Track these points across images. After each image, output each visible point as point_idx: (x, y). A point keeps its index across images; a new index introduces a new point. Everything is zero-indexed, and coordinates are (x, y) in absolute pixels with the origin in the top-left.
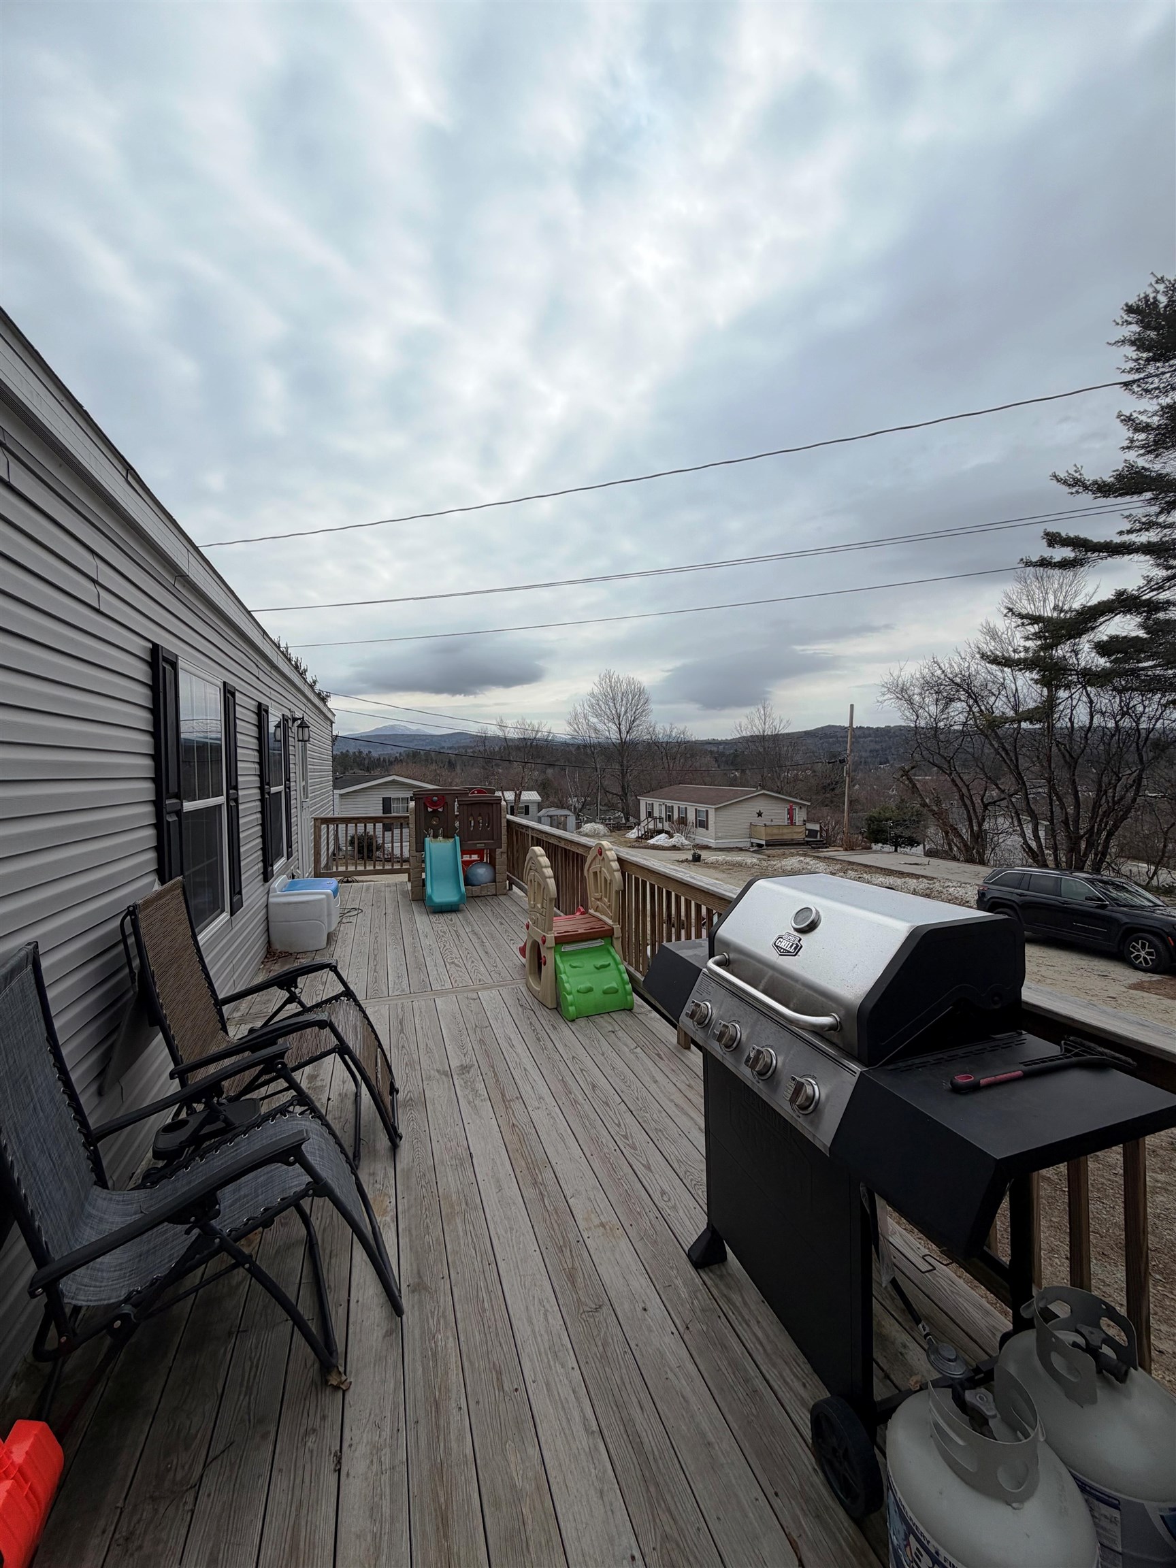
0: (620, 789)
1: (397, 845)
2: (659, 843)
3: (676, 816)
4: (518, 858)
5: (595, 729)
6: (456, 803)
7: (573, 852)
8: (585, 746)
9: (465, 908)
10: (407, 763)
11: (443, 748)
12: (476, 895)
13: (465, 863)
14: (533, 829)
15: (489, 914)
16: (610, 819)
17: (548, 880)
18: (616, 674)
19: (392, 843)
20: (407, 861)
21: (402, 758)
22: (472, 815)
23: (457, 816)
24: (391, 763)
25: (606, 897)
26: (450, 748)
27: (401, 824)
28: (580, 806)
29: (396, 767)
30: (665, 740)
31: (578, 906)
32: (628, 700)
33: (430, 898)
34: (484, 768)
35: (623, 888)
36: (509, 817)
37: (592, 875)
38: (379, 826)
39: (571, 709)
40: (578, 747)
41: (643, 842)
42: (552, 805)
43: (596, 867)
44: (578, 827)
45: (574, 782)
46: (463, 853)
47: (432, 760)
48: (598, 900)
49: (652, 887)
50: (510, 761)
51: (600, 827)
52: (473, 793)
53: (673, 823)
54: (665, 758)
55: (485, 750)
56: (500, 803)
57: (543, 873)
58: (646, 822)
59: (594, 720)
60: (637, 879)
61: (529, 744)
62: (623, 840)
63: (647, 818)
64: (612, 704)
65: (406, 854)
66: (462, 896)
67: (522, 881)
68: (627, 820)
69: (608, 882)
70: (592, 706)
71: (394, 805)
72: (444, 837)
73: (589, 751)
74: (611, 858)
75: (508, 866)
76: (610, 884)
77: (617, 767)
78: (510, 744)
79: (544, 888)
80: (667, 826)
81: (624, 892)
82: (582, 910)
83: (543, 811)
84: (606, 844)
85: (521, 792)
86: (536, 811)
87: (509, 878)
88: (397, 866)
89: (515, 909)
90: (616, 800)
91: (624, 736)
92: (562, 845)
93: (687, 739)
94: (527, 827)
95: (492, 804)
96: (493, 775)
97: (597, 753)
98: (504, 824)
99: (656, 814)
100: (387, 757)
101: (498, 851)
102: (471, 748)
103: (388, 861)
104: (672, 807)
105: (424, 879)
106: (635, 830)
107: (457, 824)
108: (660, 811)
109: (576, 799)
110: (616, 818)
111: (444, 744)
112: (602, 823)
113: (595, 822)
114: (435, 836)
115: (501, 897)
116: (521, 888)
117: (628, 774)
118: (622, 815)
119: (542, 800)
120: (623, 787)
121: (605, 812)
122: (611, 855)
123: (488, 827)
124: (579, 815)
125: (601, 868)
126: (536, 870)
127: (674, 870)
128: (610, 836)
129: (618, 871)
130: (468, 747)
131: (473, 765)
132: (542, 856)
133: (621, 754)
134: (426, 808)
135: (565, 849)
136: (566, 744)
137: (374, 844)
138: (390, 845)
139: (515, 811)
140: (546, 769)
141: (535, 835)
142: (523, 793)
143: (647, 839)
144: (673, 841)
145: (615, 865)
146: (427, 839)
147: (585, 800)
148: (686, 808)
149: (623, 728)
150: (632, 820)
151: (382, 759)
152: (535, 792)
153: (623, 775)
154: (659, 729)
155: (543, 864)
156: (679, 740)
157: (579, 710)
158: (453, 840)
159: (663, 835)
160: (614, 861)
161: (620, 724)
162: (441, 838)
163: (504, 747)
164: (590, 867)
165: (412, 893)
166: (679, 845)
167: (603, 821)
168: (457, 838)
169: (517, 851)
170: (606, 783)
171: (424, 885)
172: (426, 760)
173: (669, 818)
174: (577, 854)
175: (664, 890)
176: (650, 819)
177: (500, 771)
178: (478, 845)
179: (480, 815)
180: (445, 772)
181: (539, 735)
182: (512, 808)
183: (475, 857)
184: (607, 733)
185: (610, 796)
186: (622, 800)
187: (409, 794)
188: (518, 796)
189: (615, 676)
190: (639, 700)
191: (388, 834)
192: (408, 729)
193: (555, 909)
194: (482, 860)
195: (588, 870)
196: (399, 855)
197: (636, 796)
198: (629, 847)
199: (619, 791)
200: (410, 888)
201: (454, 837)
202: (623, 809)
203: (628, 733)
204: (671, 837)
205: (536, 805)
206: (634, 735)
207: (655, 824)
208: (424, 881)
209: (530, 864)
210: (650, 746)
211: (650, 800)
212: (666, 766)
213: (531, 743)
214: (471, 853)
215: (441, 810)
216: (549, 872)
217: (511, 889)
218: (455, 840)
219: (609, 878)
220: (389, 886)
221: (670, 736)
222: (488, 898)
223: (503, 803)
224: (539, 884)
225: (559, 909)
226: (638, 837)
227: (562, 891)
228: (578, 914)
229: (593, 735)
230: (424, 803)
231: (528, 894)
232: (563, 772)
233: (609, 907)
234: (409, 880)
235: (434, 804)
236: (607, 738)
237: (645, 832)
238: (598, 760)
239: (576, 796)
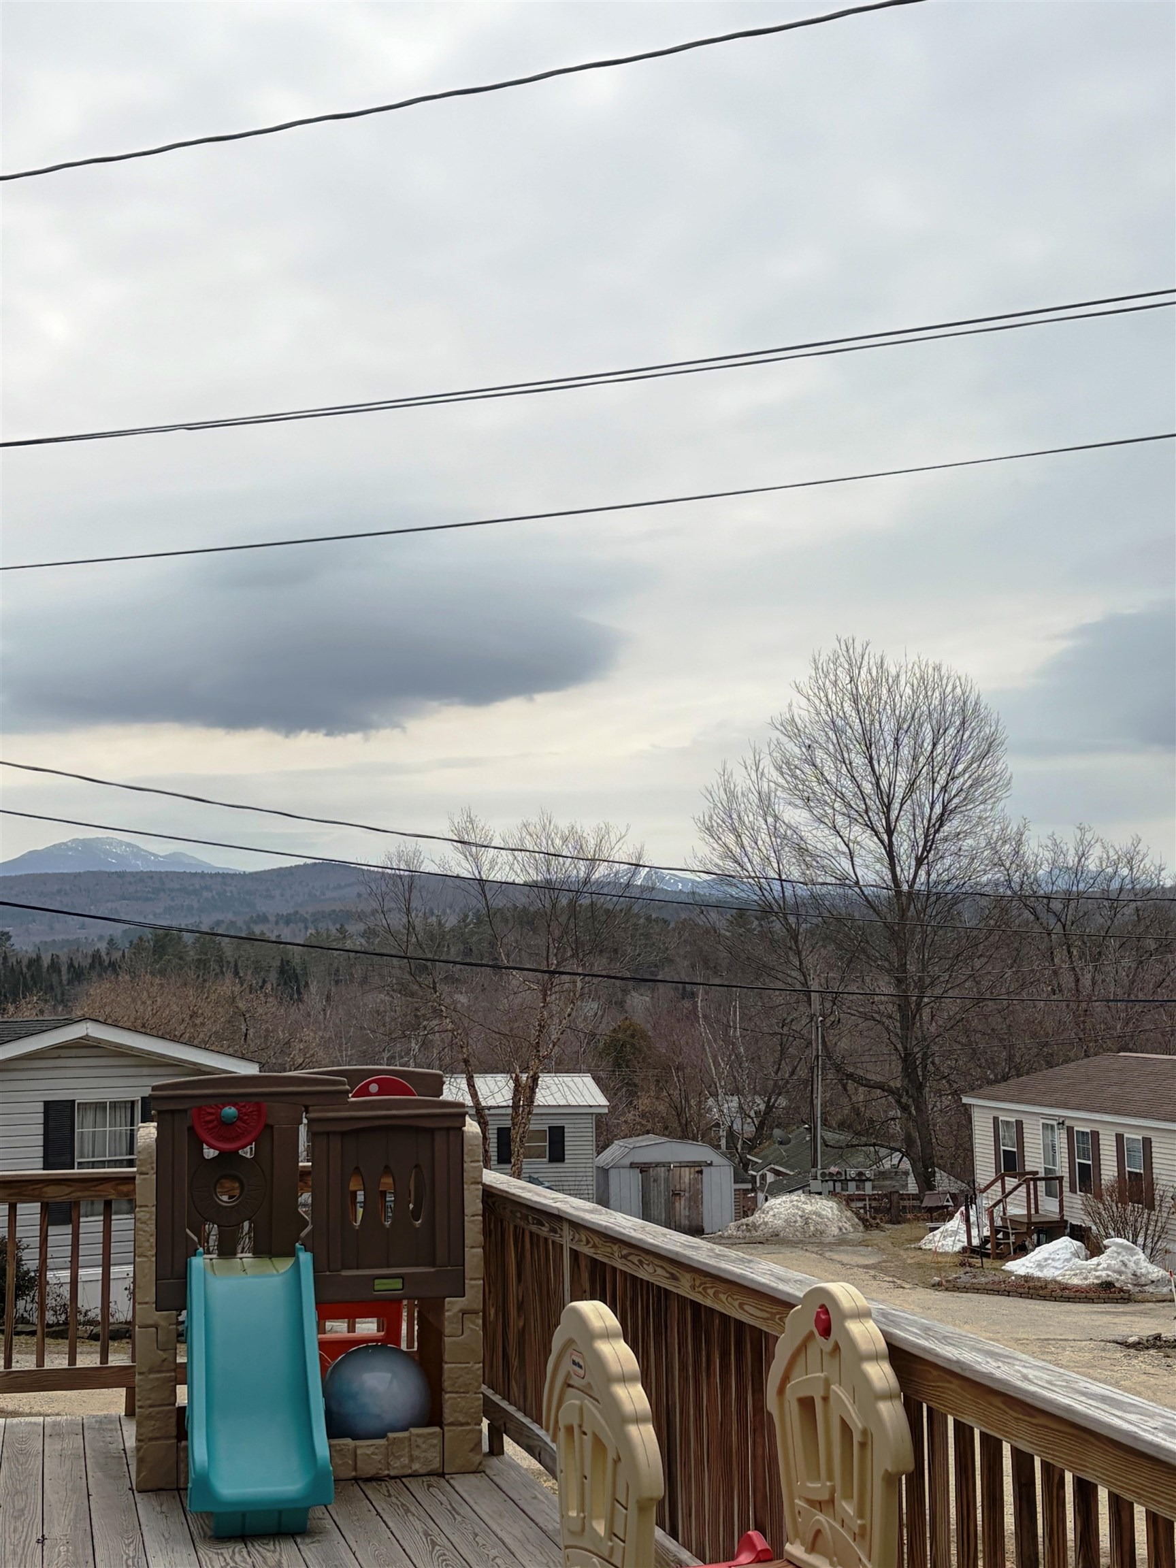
0: (897, 1067)
1: (90, 1273)
2: (1048, 1273)
3: (1109, 1171)
4: (522, 1333)
5: (802, 851)
6: (303, 1130)
7: (725, 1318)
8: (767, 910)
9: (329, 1524)
10: (134, 975)
11: (263, 919)
12: (370, 1471)
13: (330, 1348)
14: (577, 1226)
15: (415, 1543)
16: (861, 1179)
17: (633, 1430)
18: (874, 653)
19: (74, 1267)
20: (123, 1333)
21: (117, 955)
22: (357, 1170)
23: (305, 1173)
24: (77, 974)
25: (848, 1496)
26: (288, 920)
27: (108, 1204)
28: (750, 1130)
29: (97, 990)
30: (1062, 884)
31: (744, 1528)
32: (918, 745)
33: (204, 1482)
34: (404, 990)
35: (911, 1467)
36: (495, 1178)
37: (793, 1409)
38: (29, 1212)
39: (714, 780)
40: (741, 913)
41: (988, 1270)
42: (649, 1125)
43: (807, 1380)
44: (745, 1206)
45: (728, 1041)
46: (326, 1311)
47: (220, 961)
48: (819, 1505)
49: (1022, 1462)
50: (496, 967)
51: (825, 1209)
52: (365, 1091)
53: (1099, 1196)
54: (1060, 955)
55: (410, 927)
56: (459, 1130)
57: (614, 1402)
58: (996, 1191)
59: (795, 815)
60: (963, 1432)
61: (564, 902)
62: (910, 1258)
63: (1001, 1178)
64: (859, 760)
65: (122, 1309)
66: (318, 1477)
67: (538, 1421)
68: (927, 1183)
69: (857, 1438)
70: (786, 766)
71: (84, 1129)
72: (258, 1252)
73: (777, 926)
74: (864, 1346)
75: (488, 1362)
76: (863, 1445)
77: (885, 986)
78: (499, 902)
79: (617, 1461)
80: (1076, 1209)
81: (915, 1478)
82: (761, 1543)
83: (616, 1150)
84: (845, 1293)
85: (535, 1079)
86: (589, 1145)
87: (490, 1409)
88: (88, 1359)
89: (511, 1530)
90: (885, 1109)
91: (906, 870)
92: (685, 1288)
93: (1144, 882)
94: (556, 1219)
95: (431, 1131)
96: (437, 1013)
97: (811, 933)
98: (473, 1204)
99: (1034, 1161)
100: (64, 959)
101: (454, 1306)
102: (361, 917)
103: (59, 1332)
104: (1095, 1135)
105: (182, 1410)
106: (956, 1223)
107: (306, 1197)
108: (1051, 1150)
109: (734, 1102)
110: (882, 1175)
111: (263, 907)
112: (833, 1194)
113: (804, 1188)
114: (227, 1250)
115: (460, 1483)
116: (532, 1449)
117: (926, 1016)
118: (906, 1165)
119: (613, 1108)
120: (907, 1060)
121: (841, 1151)
122: (865, 1333)
123: (416, 1215)
124: (746, 1164)
125: (827, 1383)
126: (586, 1391)
127: (1104, 1399)
128: (864, 1243)
129: (889, 1396)
130: (348, 915)
131: (365, 980)
132: (607, 1335)
133: (896, 935)
134: (197, 1144)
135: (696, 1306)
136: (695, 903)
137: (10, 1271)
138: (65, 1275)
139: (515, 1147)
140: (625, 992)
141: (586, 1250)
142: (545, 1080)
143: (1004, 1257)
144: (1103, 1267)
145: (880, 1374)
146: (198, 1263)
147: (769, 1108)
148: (1147, 1143)
149: (903, 847)
150: (944, 1182)
151: (46, 961)
152: (588, 1080)
153: (908, 1014)
154: (1036, 848)
155: (614, 1368)
156: (1115, 885)
157: (742, 781)
158: (290, 1262)
159: (1064, 1245)
160: (875, 1357)
161: (890, 832)
162: (247, 1259)
163: (477, 914)
164: (786, 1379)
165: (140, 1461)
166: (1122, 1281)
167: (836, 1187)
168: (305, 1258)
169: (520, 1306)
170: (844, 1044)
171: (182, 1434)
172: (202, 964)
173: (1086, 1178)
174: (740, 1324)
175: (1069, 1477)
176: (1011, 1182)
177: (463, 999)
178: (379, 1285)
179: (387, 1170)
180: (267, 1008)
181: (601, 871)
182: (504, 1136)
183: (368, 1327)
184: (846, 864)
185: (861, 1095)
186: (905, 1108)
187: (137, 1088)
188: (525, 1093)
189: (871, 661)
190: (959, 748)
191: (60, 1235)
192: (137, 852)
193: (659, 1533)
194: (391, 1333)
195: (781, 1391)
196: (96, 1313)
197: (957, 1094)
198: (937, 1286)
199: (890, 1071)
200: (131, 1443)
201: (292, 1253)
202: (909, 1140)
203: (920, 861)
204: (1095, 1249)
205: (590, 1124)
206: (945, 867)
207: (1032, 1201)
208: (181, 1417)
209: (566, 1366)
210: (1005, 911)
211: (1009, 1111)
212: (1067, 980)
213: (572, 904)
214: (352, 1313)
215: (247, 1153)
216: (634, 1397)
217: (496, 1449)
218: (297, 1265)
219: (857, 1423)
220: (57, 1432)
221: (1077, 872)
222: (413, 1484)
223: (472, 1127)
224: (598, 1443)
225: (674, 1534)
226: (969, 1250)
227: (686, 1464)
228: (745, 1558)
229: (795, 874)
230: (191, 1129)
231: (560, 1465)
232: (687, 1004)
233: (862, 1534)
234: (130, 1412)
235: (225, 1130)
236: (842, 881)
237: (995, 1231)
238: (810, 961)
239: (737, 1091)
